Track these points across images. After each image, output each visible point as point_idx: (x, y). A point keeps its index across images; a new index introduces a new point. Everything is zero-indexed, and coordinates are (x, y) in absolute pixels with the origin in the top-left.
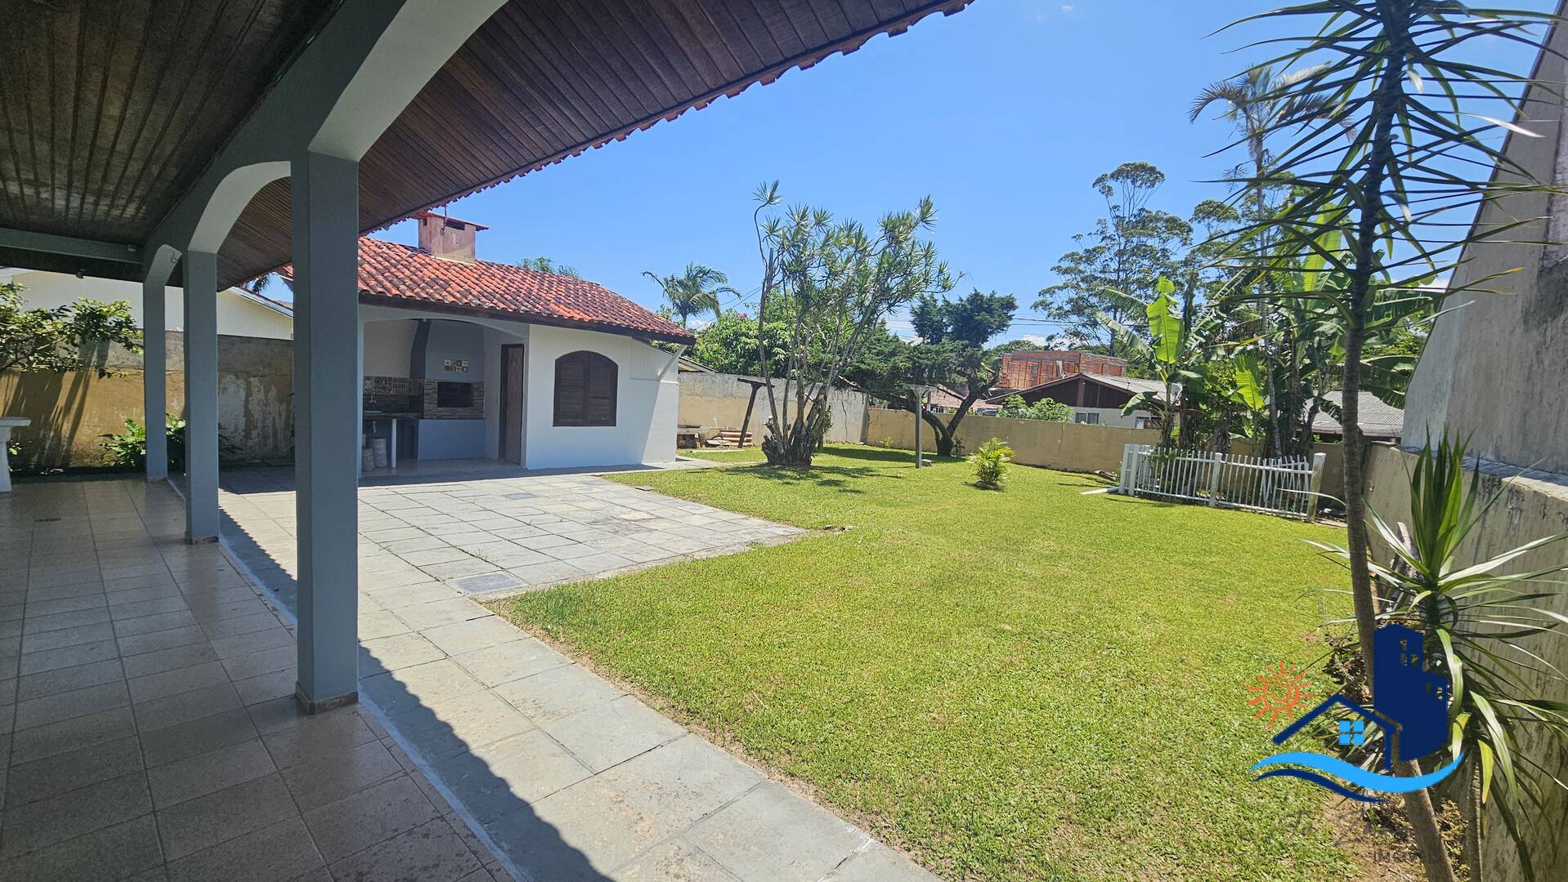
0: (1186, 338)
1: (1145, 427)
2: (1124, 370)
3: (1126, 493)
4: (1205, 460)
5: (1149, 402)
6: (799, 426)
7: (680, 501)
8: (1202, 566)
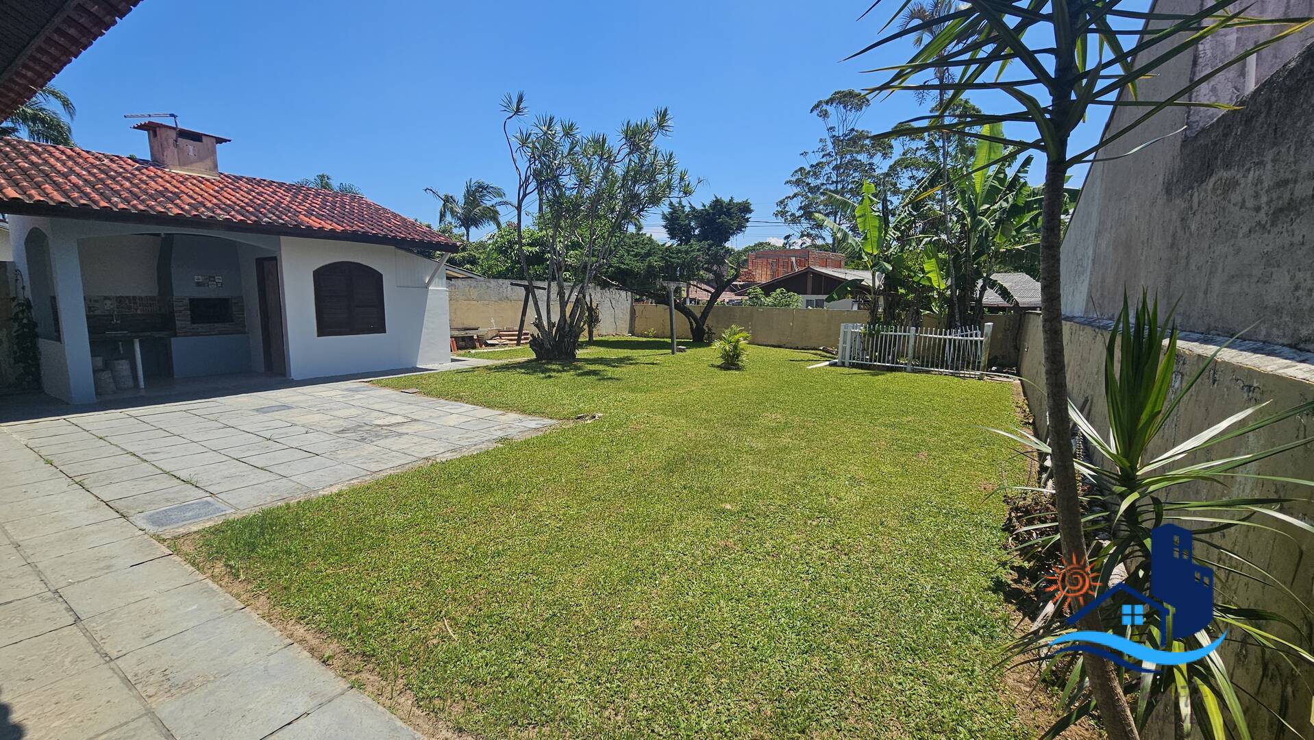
0: (886, 233)
1: (859, 308)
2: (843, 263)
3: (843, 365)
4: (902, 334)
5: (857, 288)
6: (562, 323)
7: (443, 401)
8: (900, 426)
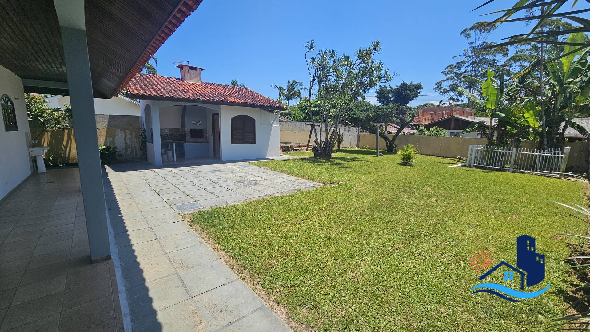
0: (501, 97)
1: (481, 137)
2: (473, 114)
3: (470, 166)
4: (508, 151)
5: (481, 127)
6: (326, 141)
7: (276, 172)
8: (503, 200)
